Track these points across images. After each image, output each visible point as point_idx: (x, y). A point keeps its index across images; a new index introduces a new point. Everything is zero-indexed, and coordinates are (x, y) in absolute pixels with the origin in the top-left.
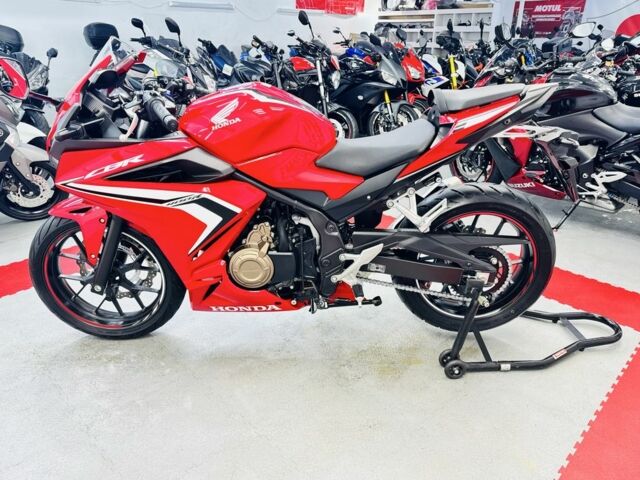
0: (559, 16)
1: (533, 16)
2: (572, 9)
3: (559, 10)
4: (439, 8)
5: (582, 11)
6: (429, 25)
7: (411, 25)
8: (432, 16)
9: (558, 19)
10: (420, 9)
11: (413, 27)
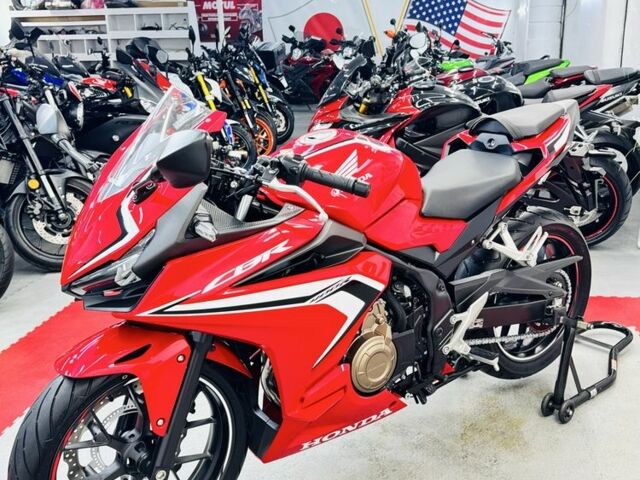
0: (234, 15)
1: (204, 15)
2: (247, 6)
3: (233, 7)
4: (109, 6)
5: (260, 8)
6: (97, 29)
7: (69, 29)
8: (102, 18)
9: (235, 18)
10: (79, 7)
11: (72, 32)
